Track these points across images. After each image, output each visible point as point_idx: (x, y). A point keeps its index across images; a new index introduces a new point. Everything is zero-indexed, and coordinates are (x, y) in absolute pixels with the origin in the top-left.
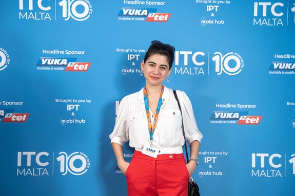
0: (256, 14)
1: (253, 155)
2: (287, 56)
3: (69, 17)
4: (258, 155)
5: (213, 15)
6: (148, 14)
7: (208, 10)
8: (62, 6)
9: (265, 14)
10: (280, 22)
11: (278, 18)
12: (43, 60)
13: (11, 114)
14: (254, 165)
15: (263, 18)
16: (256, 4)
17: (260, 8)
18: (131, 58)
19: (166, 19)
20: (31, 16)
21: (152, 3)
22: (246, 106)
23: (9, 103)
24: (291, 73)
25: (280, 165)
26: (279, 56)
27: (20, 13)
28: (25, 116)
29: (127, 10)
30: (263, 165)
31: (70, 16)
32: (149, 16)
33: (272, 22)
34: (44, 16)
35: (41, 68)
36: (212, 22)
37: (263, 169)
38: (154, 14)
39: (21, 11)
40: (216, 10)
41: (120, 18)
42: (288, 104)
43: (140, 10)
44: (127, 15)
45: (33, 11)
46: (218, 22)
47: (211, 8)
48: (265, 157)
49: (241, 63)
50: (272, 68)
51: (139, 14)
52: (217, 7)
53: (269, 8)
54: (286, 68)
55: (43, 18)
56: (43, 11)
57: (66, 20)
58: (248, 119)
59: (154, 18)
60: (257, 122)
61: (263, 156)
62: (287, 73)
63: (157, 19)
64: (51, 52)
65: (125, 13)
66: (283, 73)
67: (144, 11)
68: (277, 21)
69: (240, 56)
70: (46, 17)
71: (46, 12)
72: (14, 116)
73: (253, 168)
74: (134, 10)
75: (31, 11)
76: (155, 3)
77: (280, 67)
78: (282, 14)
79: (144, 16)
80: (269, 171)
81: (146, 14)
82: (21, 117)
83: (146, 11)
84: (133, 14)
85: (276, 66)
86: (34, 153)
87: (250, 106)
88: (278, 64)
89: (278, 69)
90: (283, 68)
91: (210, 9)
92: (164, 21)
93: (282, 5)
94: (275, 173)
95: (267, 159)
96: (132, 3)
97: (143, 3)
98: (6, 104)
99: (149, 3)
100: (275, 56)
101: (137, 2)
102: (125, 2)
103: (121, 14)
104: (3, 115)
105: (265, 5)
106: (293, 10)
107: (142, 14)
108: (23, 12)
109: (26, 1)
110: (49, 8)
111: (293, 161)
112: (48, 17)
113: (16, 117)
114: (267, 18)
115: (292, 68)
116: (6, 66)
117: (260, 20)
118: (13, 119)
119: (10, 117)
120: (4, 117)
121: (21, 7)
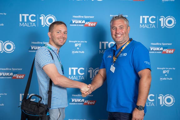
0: (141, 22)
2: (157, 44)
3: (45, 25)
6: (85, 23)
8: (41, 20)
9: (146, 22)
10: (154, 26)
11: (153, 24)
12: (32, 47)
13: (16, 75)
15: (145, 24)
16: (141, 17)
17: (143, 19)
18: (77, 46)
19: (94, 25)
20: (26, 24)
23: (15, 69)
24: (159, 52)
25: (153, 100)
26: (153, 44)
27: (20, 23)
28: (23, 76)
29: (75, 21)
32: (86, 24)
33: (149, 26)
34: (32, 24)
35: (31, 51)
38: (88, 22)
39: (21, 22)
41: (71, 25)
42: (158, 68)
43: (81, 21)
44: (75, 23)
45: (27, 22)
51: (81, 23)
53: (148, 19)
54: (157, 50)
55: (32, 25)
56: (31, 22)
57: (43, 26)
59: (88, 24)
62: (157, 52)
63: (90, 25)
64: (36, 43)
65: (73, 22)
66: (155, 52)
67: (83, 21)
68: (152, 26)
70: (33, 25)
71: (33, 22)
72: (18, 76)
74: (78, 21)
75: (26, 22)
76: (89, 17)
77: (154, 50)
78: (154, 22)
79: (83, 24)
80: (148, 103)
81: (84, 23)
82: (21, 76)
83: (84, 21)
84: (77, 23)
88: (153, 48)
90: (155, 50)
92: (93, 26)
93: (154, 17)
94: (151, 104)
96: (77, 17)
97: (83, 17)
98: (14, 69)
99: (86, 17)
100: (151, 44)
101: (80, 17)
102: (73, 16)
103: (71, 23)
104: (12, 75)
105: (146, 17)
106: (160, 20)
107: (82, 23)
108: (22, 23)
109: (23, 17)
110: (35, 20)
111: (160, 98)
112: (34, 25)
113: (19, 76)
114: (147, 24)
115: (160, 50)
116: (14, 50)
117: (143, 25)
118: (17, 77)
119: (16, 76)
120: (13, 76)
121: (21, 20)
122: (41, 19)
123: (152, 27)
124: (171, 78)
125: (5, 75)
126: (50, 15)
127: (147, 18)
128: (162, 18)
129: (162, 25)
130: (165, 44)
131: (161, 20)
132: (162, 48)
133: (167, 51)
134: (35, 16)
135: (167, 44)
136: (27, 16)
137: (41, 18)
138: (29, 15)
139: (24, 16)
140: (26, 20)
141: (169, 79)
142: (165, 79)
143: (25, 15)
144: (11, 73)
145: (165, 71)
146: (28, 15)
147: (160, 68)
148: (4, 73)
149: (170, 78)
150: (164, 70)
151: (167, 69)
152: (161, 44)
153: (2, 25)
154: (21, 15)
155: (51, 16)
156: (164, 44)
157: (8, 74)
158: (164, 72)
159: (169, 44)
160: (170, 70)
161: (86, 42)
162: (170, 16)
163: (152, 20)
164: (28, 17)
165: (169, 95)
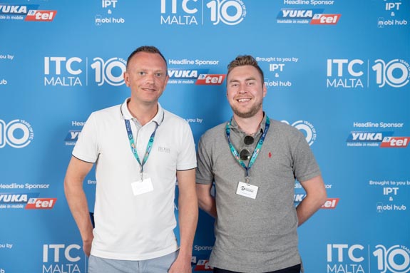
0: (330, 74)
1: (329, 246)
2: (369, 125)
3: (103, 82)
4: (335, 246)
5: (277, 75)
6: (198, 76)
7: (271, 70)
8: (95, 69)
9: (340, 74)
10: (359, 83)
11: (357, 78)
12: (72, 133)
13: (35, 199)
14: (330, 259)
15: (338, 78)
16: (329, 62)
17: (335, 66)
19: (220, 82)
20: (58, 81)
21: (203, 63)
23: (33, 186)
24: (373, 145)
25: (361, 259)
26: (359, 125)
27: (46, 78)
28: (51, 201)
29: (173, 72)
30: (341, 259)
31: (105, 81)
32: (199, 78)
33: (349, 83)
34: (74, 80)
35: (70, 144)
36: (277, 84)
37: (341, 263)
38: (205, 75)
39: (47, 76)
40: (281, 70)
42: (371, 183)
43: (189, 72)
44: (173, 78)
45: (61, 76)
46: (284, 84)
48: (344, 249)
49: (313, 133)
50: (350, 139)
51: (187, 76)
52: (282, 65)
53: (345, 66)
54: (368, 139)
55: (73, 83)
56: (72, 75)
57: (99, 85)
59: (205, 80)
60: (333, 206)
61: (341, 247)
62: (368, 144)
63: (209, 82)
65: (170, 74)
66: (364, 145)
67: (193, 72)
68: (355, 82)
69: (311, 125)
70: (75, 83)
71: (76, 76)
73: (329, 263)
74: (181, 72)
75: (58, 75)
76: (206, 62)
77: (361, 138)
78: (361, 73)
79: (193, 78)
80: (348, 266)
81: (196, 76)
82: (47, 202)
83: (196, 72)
84: (179, 76)
85: (355, 137)
86: (63, 246)
88: (358, 134)
89: (358, 140)
90: (364, 139)
91: (274, 68)
92: (217, 84)
93: (361, 62)
94: (356, 268)
95: (345, 251)
96: (179, 62)
97: (192, 62)
98: (29, 187)
99: (199, 63)
100: (354, 124)
101: (184, 62)
102: (170, 62)
104: (25, 200)
105: (340, 62)
106: (374, 68)
107: (191, 76)
108: (49, 77)
109: (52, 64)
110: (79, 72)
111: (378, 253)
112: (78, 82)
113: (40, 202)
114: (343, 78)
115: (375, 139)
116: (29, 141)
117: (335, 80)
118: (38, 206)
119: (34, 202)
120: (26, 202)
121: (47, 72)
122: (93, 68)
123: (354, 85)
124: (403, 206)
125: (9, 200)
126: (116, 58)
127: (343, 64)
128: (379, 65)
129: (379, 81)
130: (387, 125)
131: (377, 68)
132: (380, 135)
133: (393, 142)
134: (79, 60)
135: (391, 125)
136: (61, 62)
137: (93, 66)
138: (67, 59)
139: (55, 62)
140: (58, 72)
141: (398, 208)
142: (388, 207)
143: (58, 60)
144: (23, 196)
145: (387, 189)
146: (64, 59)
147: (377, 183)
148: (6, 196)
149: (400, 206)
150: (386, 186)
151: (393, 183)
152: (376, 125)
153: (4, 82)
154: (47, 59)
155: (118, 60)
156: (384, 125)
157: (15, 198)
158: (386, 191)
159: (396, 125)
160: (399, 186)
161: (200, 121)
162: (397, 60)
163: (356, 68)
164: (63, 64)
165: (398, 246)
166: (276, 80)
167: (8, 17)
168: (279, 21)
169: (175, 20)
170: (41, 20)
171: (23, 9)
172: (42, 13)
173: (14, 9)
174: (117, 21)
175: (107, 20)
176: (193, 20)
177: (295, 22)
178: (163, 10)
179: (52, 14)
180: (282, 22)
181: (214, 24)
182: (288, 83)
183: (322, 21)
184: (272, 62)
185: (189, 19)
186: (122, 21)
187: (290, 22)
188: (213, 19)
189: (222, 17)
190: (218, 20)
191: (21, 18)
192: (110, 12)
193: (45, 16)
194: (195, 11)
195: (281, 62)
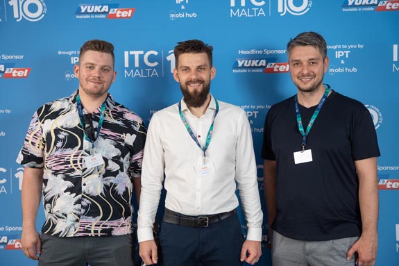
0: (395, 59)
1: (398, 227)
5: (343, 62)
6: (266, 65)
7: (336, 57)
8: (170, 61)
14: (398, 238)
16: (395, 47)
19: (287, 70)
20: (137, 73)
21: (271, 52)
22: (387, 168)
27: (125, 71)
29: (243, 61)
32: (267, 67)
34: (151, 72)
36: (343, 70)
38: (273, 64)
39: (126, 68)
40: (347, 56)
41: (234, 71)
43: (257, 61)
44: (243, 67)
46: (349, 70)
47: (341, 54)
49: (379, 117)
51: (256, 65)
52: (347, 52)
55: (150, 75)
56: (149, 67)
58: (390, 183)
59: (273, 68)
63: (277, 70)
65: (240, 64)
67: (262, 61)
69: (377, 109)
70: (153, 74)
71: (153, 68)
74: (250, 61)
75: (137, 68)
76: (274, 52)
79: (262, 67)
81: (264, 65)
83: (264, 61)
84: (249, 65)
87: (392, 168)
91: (339, 55)
92: (285, 72)
96: (248, 52)
97: (260, 52)
99: (267, 52)
101: (253, 52)
102: (240, 52)
103: (236, 66)
107: (260, 65)
108: (128, 70)
109: (132, 58)
110: (156, 64)
112: (155, 73)
121: (127, 65)
122: (168, 60)
134: (156, 53)
136: (140, 55)
137: (169, 58)
138: (144, 53)
139: (134, 55)
140: (137, 65)
143: (137, 53)
146: (142, 52)
154: (126, 53)
164: (141, 57)
166: (342, 66)
167: (92, 16)
168: (344, 10)
169: (243, 12)
170: (121, 17)
171: (105, 8)
172: (122, 11)
173: (97, 9)
174: (189, 15)
175: (180, 15)
176: (261, 12)
177: (360, 9)
178: (233, 4)
179: (130, 11)
180: (348, 10)
181: (282, 15)
182: (354, 69)
183: (388, 8)
184: (338, 50)
185: (257, 11)
186: (194, 15)
187: (355, 9)
188: (280, 10)
189: (289, 8)
190: (285, 12)
191: (104, 16)
192: (183, 7)
193: (124, 14)
194: (263, 3)
195: (347, 49)
